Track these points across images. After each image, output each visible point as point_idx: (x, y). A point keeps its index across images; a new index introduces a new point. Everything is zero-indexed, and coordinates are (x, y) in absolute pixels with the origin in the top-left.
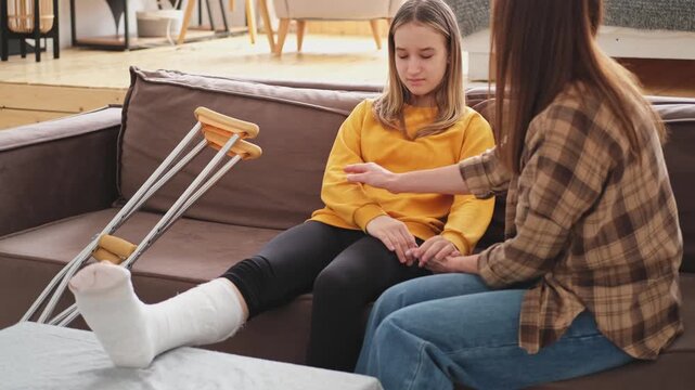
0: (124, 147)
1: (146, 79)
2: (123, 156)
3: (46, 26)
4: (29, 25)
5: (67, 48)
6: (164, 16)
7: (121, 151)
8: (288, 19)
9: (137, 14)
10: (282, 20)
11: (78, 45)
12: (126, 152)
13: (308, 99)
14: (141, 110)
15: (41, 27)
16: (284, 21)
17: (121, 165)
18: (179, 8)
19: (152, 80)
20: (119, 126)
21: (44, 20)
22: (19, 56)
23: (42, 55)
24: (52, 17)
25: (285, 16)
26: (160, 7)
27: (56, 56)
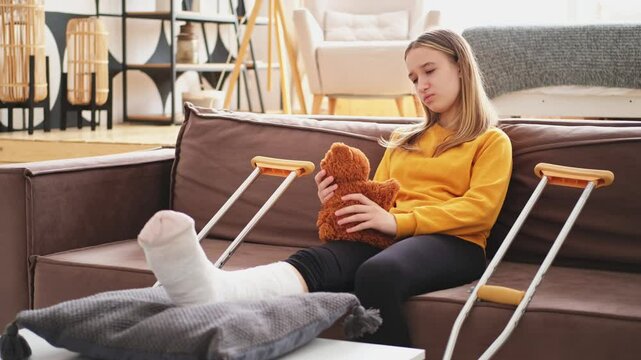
0: (177, 177)
1: (199, 114)
2: (176, 185)
3: (101, 99)
4: (86, 99)
5: (119, 124)
6: (206, 96)
7: (174, 181)
8: (322, 95)
9: (183, 94)
10: (315, 95)
11: (128, 120)
12: (179, 181)
13: (350, 129)
14: (193, 142)
15: (97, 100)
16: (318, 97)
17: (173, 195)
18: (220, 89)
19: (204, 115)
20: (172, 160)
21: (100, 93)
22: (76, 129)
23: (97, 128)
24: (107, 91)
25: (319, 92)
26: (202, 89)
27: (110, 126)
